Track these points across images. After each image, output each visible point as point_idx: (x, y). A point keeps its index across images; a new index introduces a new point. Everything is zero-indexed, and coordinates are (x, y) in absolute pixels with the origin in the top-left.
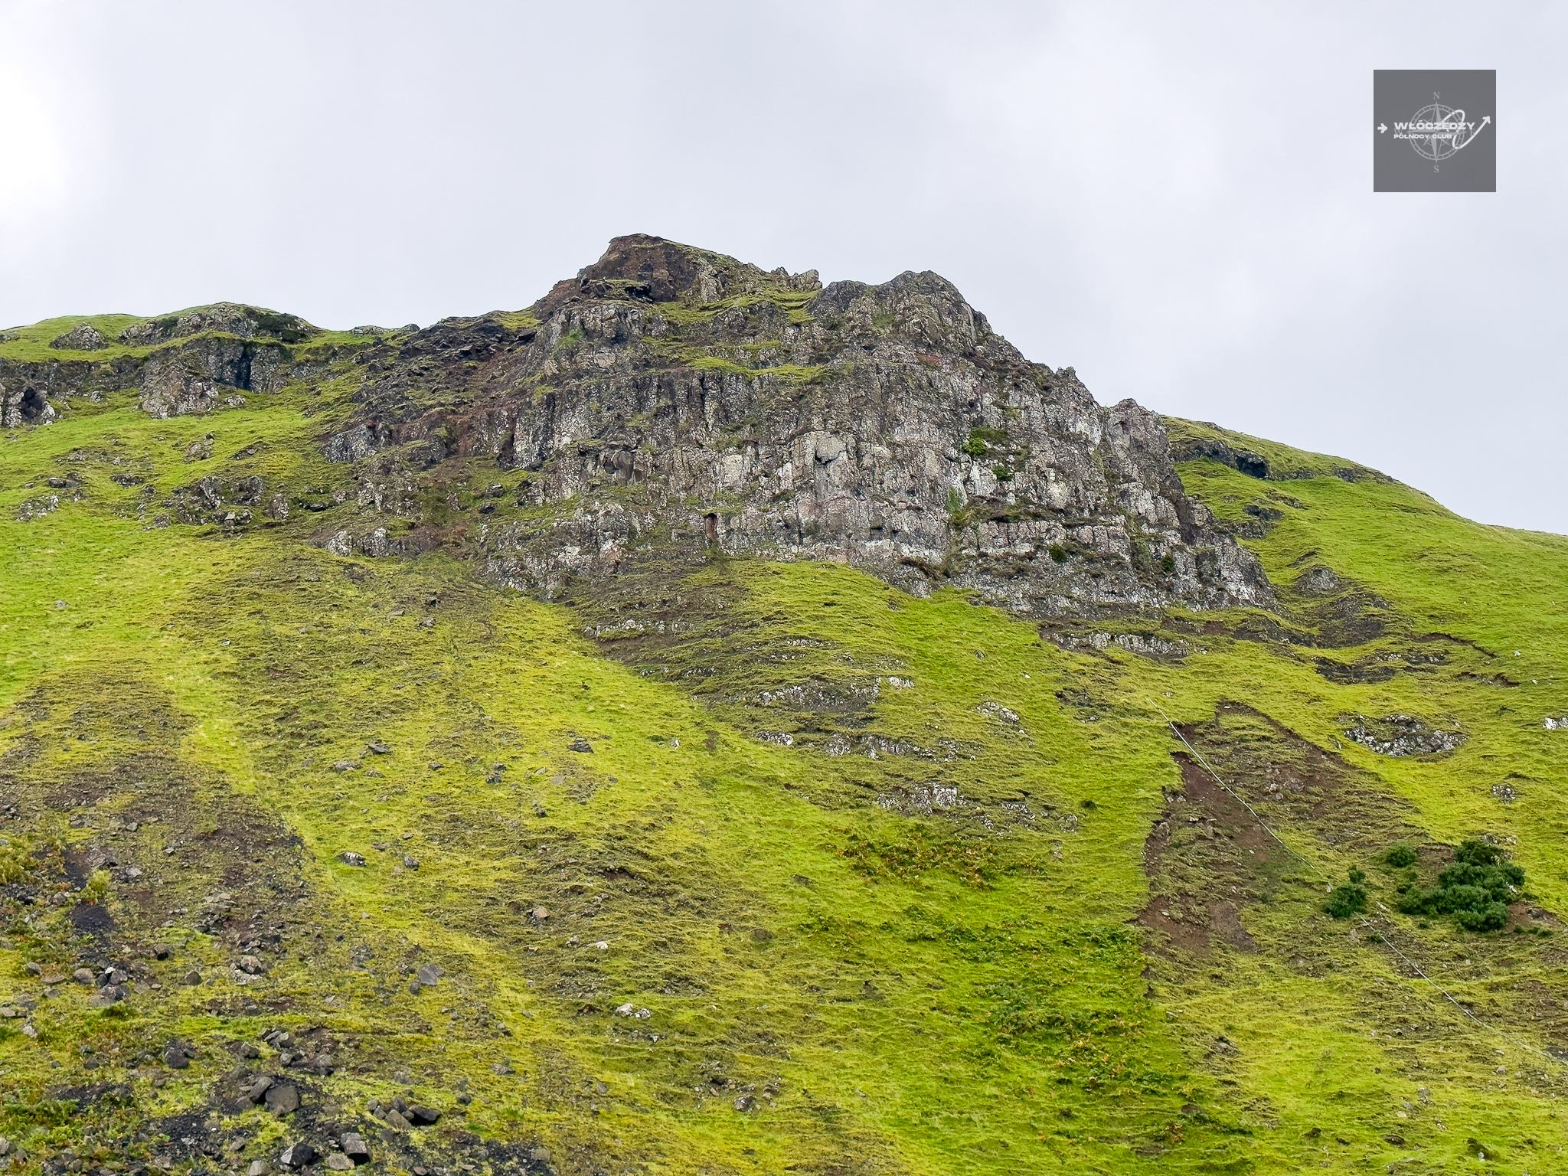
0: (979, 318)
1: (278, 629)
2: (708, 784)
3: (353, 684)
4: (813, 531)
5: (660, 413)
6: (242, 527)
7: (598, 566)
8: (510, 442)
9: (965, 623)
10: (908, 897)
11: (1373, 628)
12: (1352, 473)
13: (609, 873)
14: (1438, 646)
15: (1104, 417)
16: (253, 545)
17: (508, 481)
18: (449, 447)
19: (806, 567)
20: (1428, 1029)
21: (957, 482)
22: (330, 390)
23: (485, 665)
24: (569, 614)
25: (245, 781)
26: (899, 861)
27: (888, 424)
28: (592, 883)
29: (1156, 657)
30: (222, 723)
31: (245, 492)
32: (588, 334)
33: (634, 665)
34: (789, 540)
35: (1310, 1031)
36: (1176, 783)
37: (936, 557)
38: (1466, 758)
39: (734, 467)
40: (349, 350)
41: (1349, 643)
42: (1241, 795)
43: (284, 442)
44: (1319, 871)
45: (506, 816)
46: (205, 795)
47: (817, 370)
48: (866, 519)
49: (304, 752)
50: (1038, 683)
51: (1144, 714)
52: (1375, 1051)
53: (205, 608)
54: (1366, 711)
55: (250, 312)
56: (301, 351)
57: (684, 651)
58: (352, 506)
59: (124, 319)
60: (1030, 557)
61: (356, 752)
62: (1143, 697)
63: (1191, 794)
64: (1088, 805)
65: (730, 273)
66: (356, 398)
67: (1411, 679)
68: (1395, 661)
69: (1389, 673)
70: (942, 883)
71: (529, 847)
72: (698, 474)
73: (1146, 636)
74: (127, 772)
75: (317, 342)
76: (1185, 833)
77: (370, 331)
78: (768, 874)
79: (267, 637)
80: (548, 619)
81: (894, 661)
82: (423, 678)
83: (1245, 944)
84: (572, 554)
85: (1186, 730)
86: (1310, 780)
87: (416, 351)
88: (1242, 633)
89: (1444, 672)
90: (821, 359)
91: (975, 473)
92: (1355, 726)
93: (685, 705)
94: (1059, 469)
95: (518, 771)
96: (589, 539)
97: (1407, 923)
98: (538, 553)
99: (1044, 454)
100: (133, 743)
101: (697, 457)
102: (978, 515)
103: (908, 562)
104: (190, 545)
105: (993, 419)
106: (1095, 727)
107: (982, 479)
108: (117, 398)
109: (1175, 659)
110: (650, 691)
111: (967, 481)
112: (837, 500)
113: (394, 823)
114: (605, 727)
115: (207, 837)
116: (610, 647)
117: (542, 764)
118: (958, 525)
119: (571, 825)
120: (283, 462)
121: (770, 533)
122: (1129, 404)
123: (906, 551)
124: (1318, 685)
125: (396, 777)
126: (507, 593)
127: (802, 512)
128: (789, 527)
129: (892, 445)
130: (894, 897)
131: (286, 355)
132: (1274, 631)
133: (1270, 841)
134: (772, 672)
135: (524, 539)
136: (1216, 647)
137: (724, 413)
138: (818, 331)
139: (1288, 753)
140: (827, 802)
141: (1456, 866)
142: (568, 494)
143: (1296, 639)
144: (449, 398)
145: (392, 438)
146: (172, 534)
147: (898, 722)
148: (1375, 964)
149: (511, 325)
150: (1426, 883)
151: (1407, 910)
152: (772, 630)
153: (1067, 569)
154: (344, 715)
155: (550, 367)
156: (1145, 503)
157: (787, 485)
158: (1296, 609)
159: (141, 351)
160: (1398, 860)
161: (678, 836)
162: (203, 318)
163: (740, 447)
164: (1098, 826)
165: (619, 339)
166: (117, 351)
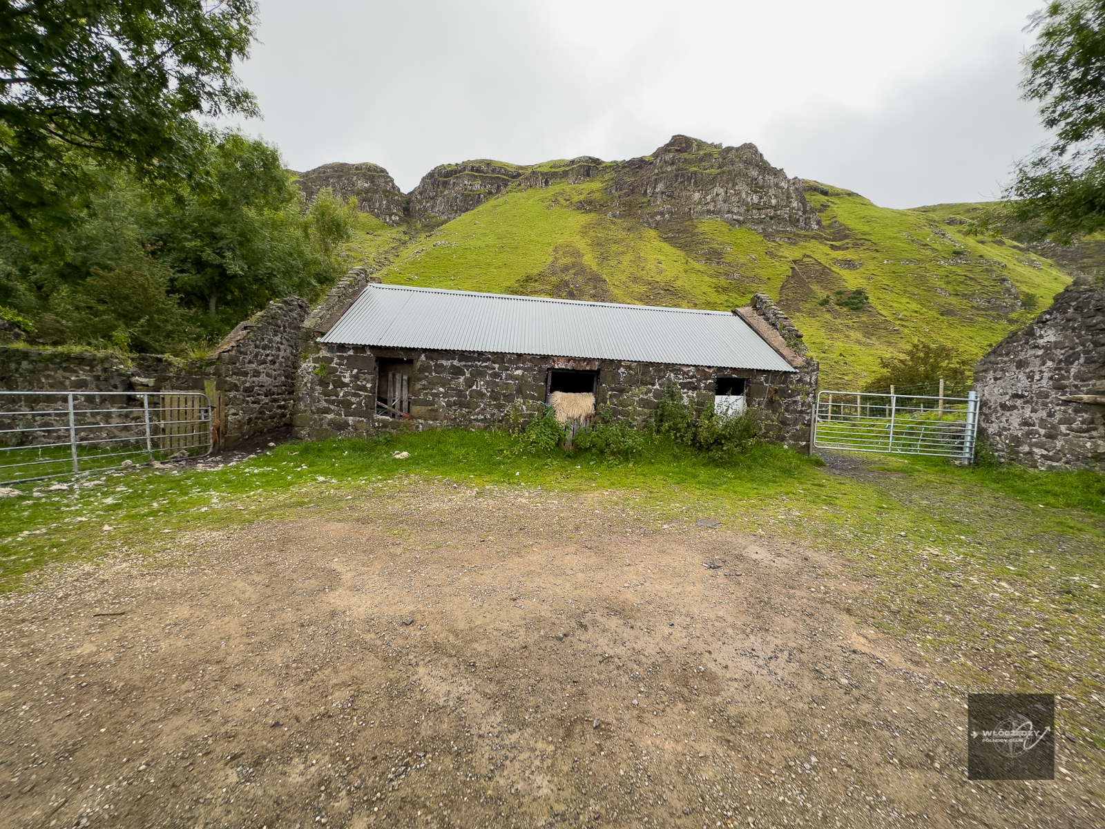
0: (761, 155)
1: (599, 235)
2: (686, 271)
3: (614, 248)
4: (713, 212)
5: (681, 182)
6: (590, 211)
7: (664, 220)
8: (646, 191)
9: (746, 235)
10: (726, 297)
11: (846, 237)
12: (850, 194)
13: (665, 290)
14: (862, 241)
15: (789, 181)
16: (593, 214)
17: (645, 200)
18: (633, 191)
19: (711, 221)
20: (837, 330)
21: (749, 200)
22: (607, 177)
23: (640, 244)
24: (657, 232)
25: (595, 268)
26: (725, 290)
27: (734, 184)
28: (662, 292)
29: (790, 244)
30: (589, 255)
31: (590, 203)
32: (665, 162)
33: (671, 244)
34: (708, 214)
35: (810, 330)
36: (790, 274)
37: (741, 218)
38: (862, 270)
39: (697, 196)
40: (611, 167)
41: (839, 241)
42: (805, 277)
43: (598, 191)
44: (819, 295)
45: (644, 277)
46: (588, 271)
47: (719, 170)
48: (726, 209)
49: (605, 262)
50: (761, 249)
51: (785, 257)
52: (823, 334)
53: (584, 230)
54: (839, 258)
55: (590, 158)
56: (600, 167)
57: (682, 241)
58: (612, 206)
59: (564, 160)
60: (764, 218)
61: (616, 262)
62: (786, 254)
63: (793, 277)
64: (769, 279)
65: (701, 144)
66: (613, 179)
67: (853, 250)
68: (850, 245)
69: (848, 248)
70: (734, 295)
71: (650, 284)
72: (688, 198)
73: (789, 238)
74: (574, 265)
75: (604, 165)
76: (789, 286)
77: (615, 162)
78: (697, 291)
79: (597, 237)
80: (653, 233)
81: (729, 244)
82: (628, 246)
83: (799, 311)
84: (658, 218)
85: (795, 262)
86: (822, 274)
87: (625, 167)
88: (813, 238)
89: (862, 248)
90: (721, 168)
91: (754, 197)
92: (836, 261)
93: (682, 254)
94: (775, 196)
95: (648, 267)
96: (662, 214)
97: (838, 307)
98: (651, 217)
99: (772, 192)
100: (574, 259)
101: (688, 193)
102: (753, 208)
103: (735, 220)
104: (580, 215)
105: (761, 183)
106: (773, 261)
107: (756, 199)
108: (563, 180)
109: (795, 244)
110: (674, 250)
111: (752, 199)
112: (720, 204)
113: (623, 278)
114: (665, 258)
115: (589, 279)
116: (666, 240)
117: (652, 266)
118: (748, 211)
119: (658, 280)
120: (597, 195)
121: (703, 212)
122: (796, 178)
123: (735, 217)
124: (828, 251)
125: (623, 268)
126: (644, 227)
127: (711, 207)
128: (709, 212)
129: (735, 190)
130: (724, 297)
131: (597, 169)
132: (821, 237)
133: (810, 288)
134: (702, 247)
135: (648, 214)
136: (806, 241)
137: (695, 183)
138: (721, 160)
139: (818, 268)
140: (711, 276)
141: (853, 295)
142: (658, 203)
143: (826, 240)
144: (633, 179)
145: (621, 190)
146: (575, 213)
147: (729, 259)
148: (828, 316)
149: (647, 160)
150: (844, 298)
151: (838, 305)
152: (702, 236)
153: (773, 222)
154: (613, 254)
155: (656, 171)
156: (795, 204)
157: (708, 200)
158: (828, 231)
159: (567, 169)
160: (839, 293)
161: (679, 283)
162: (580, 160)
163: (699, 192)
164: (770, 283)
165: (673, 164)
166: (563, 169)
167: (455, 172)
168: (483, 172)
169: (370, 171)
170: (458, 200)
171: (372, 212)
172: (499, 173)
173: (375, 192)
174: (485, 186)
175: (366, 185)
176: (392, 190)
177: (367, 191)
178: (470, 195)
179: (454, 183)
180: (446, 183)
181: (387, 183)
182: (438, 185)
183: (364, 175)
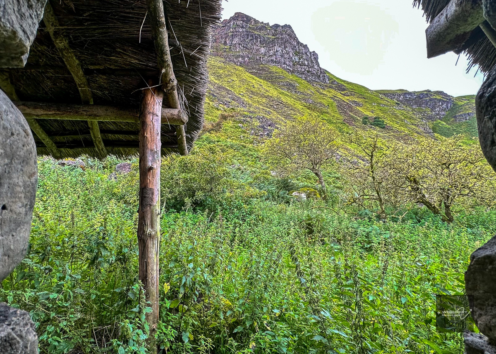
2: (280, 94)
4: (275, 62)
8: (225, 42)
15: (311, 53)
17: (227, 47)
18: (215, 41)
21: (294, 58)
24: (243, 68)
29: (322, 89)
32: (237, 25)
33: (258, 76)
34: (272, 63)
41: (342, 91)
42: (342, 108)
44: (358, 118)
47: (273, 37)
48: (283, 61)
51: (326, 95)
54: (350, 99)
57: (264, 76)
60: (304, 71)
64: (328, 105)
65: (255, 21)
67: (352, 97)
69: (349, 95)
76: (340, 111)
80: (241, 68)
84: (240, 59)
85: (332, 98)
86: (349, 107)
88: (330, 87)
89: (356, 96)
91: (296, 57)
92: (350, 101)
93: (269, 83)
94: (306, 59)
96: (243, 57)
97: (373, 126)
98: (236, 58)
99: (304, 57)
101: (257, 47)
102: (297, 64)
103: (288, 69)
105: (298, 50)
107: (297, 59)
109: (324, 89)
110: (262, 80)
112: (279, 58)
113: (243, 91)
114: (261, 84)
116: (252, 73)
117: (258, 86)
118: (294, 65)
121: (269, 61)
122: (314, 52)
123: (288, 67)
124: (342, 95)
127: (274, 58)
128: (272, 61)
129: (286, 51)
132: (333, 88)
133: (349, 114)
134: (280, 80)
135: (233, 56)
136: (328, 88)
137: (261, 42)
138: (273, 31)
139: (345, 103)
142: (238, 50)
143: (336, 90)
147: (300, 90)
150: (371, 121)
152: (277, 74)
153: (309, 74)
155: (232, 30)
157: (271, 54)
163: (264, 47)
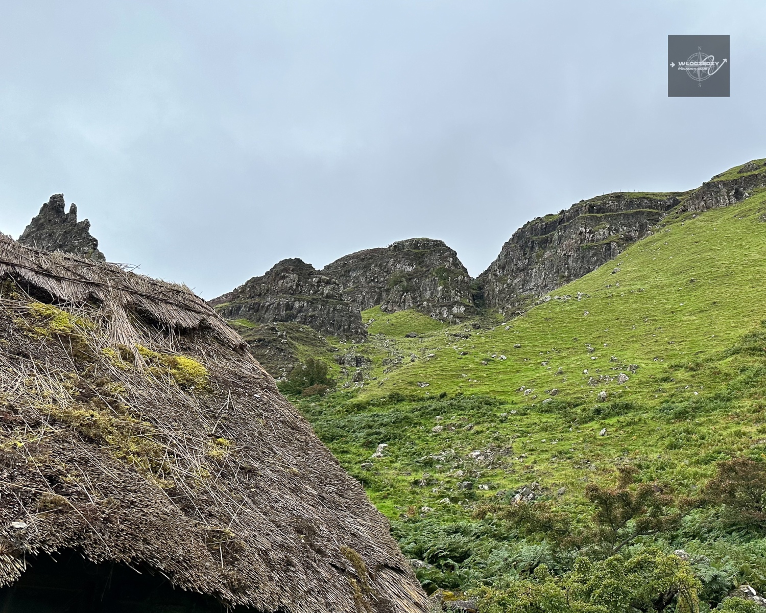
167: (561, 221)
168: (612, 211)
169: (416, 247)
170: (570, 261)
171: (418, 306)
172: (639, 205)
173: (424, 275)
174: (617, 231)
175: (410, 269)
176: (453, 268)
177: (410, 277)
178: (591, 248)
179: (560, 238)
180: (546, 241)
181: (445, 259)
182: (532, 248)
183: (407, 254)
